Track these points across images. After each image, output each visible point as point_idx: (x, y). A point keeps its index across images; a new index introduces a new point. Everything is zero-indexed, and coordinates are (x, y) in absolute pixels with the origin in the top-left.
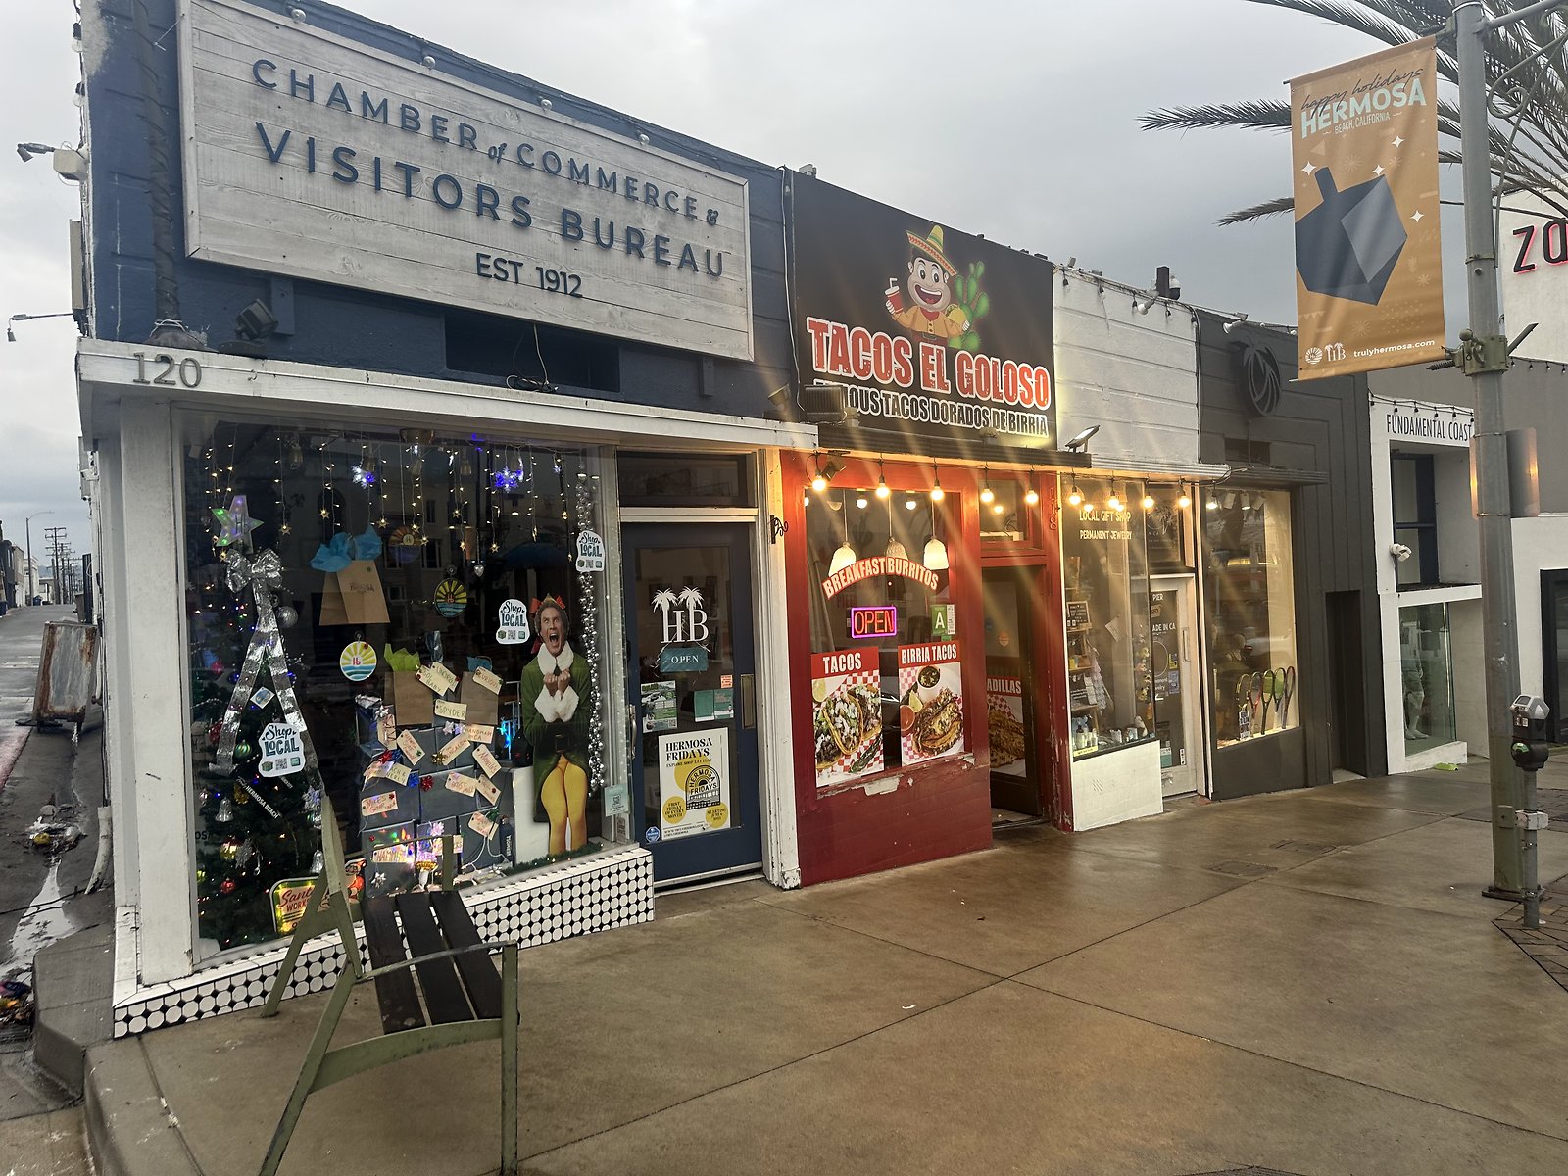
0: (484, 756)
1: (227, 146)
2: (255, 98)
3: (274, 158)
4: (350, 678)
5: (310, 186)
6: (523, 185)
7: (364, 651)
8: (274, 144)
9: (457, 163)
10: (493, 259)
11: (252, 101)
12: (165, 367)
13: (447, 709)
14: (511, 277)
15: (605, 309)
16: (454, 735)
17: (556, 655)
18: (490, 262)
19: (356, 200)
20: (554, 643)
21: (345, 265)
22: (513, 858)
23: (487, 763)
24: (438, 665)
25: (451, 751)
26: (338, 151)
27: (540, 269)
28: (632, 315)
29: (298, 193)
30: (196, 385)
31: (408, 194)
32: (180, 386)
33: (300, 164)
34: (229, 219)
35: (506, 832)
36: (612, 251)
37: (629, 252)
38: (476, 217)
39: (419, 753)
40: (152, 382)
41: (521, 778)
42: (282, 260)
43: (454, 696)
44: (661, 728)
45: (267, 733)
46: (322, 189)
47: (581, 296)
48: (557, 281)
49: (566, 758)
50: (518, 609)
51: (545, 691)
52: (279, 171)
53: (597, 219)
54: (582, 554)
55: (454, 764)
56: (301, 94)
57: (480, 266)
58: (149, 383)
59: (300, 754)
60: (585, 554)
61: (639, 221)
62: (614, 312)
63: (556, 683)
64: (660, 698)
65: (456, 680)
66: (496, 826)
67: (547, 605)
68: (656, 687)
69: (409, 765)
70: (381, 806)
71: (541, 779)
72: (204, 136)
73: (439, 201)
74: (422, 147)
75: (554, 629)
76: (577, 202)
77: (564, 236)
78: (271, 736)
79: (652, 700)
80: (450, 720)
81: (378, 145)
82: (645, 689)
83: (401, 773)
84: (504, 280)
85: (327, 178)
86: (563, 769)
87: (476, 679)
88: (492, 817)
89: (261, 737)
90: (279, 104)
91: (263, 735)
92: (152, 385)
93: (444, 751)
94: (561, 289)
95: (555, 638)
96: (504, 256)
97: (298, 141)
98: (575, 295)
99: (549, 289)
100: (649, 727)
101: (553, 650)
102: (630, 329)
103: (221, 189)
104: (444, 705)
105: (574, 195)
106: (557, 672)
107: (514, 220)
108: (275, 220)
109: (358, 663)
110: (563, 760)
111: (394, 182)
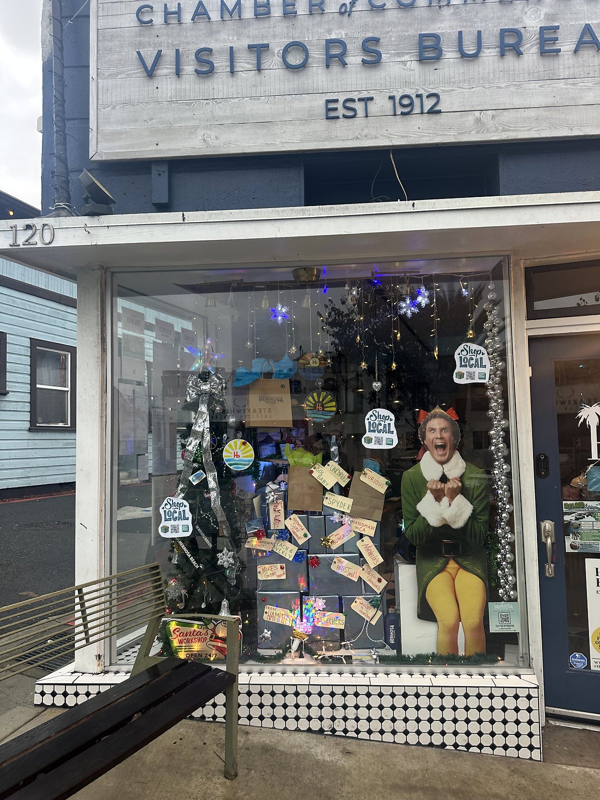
0: (367, 548)
1: (119, 76)
2: (140, 35)
3: (150, 74)
4: (231, 467)
5: (178, 86)
6: (376, 27)
7: (243, 447)
8: (149, 63)
9: (308, 30)
10: (341, 101)
11: (138, 39)
12: (30, 232)
13: (335, 501)
14: (361, 112)
15: (470, 119)
16: (341, 524)
17: (442, 463)
18: (339, 105)
19: (215, 86)
20: (441, 452)
21: (204, 140)
22: (397, 645)
23: (371, 554)
24: (333, 464)
25: (338, 538)
26: (199, 51)
27: (392, 98)
28: (507, 116)
29: (169, 94)
30: (50, 243)
31: (259, 69)
32: (40, 245)
33: (171, 73)
34: (119, 128)
35: (391, 620)
36: (481, 59)
37: (502, 55)
38: (325, 70)
39: (305, 535)
40: (21, 244)
41: (406, 573)
42: (155, 147)
43: (344, 491)
44: (589, 550)
45: (166, 504)
46: (188, 86)
47: (439, 112)
48: (411, 104)
49: (457, 563)
50: (386, 418)
51: (429, 497)
52: (156, 83)
53: (460, 33)
54: (461, 366)
55: (342, 549)
56: (173, 20)
57: (329, 110)
58: (19, 245)
59: (189, 523)
60: (466, 366)
61: (518, 20)
62: (484, 119)
63: (442, 490)
64: (586, 519)
65: (349, 477)
66: (380, 613)
67: (435, 416)
68: (583, 506)
69: (296, 544)
70: (273, 574)
71: (425, 579)
72: (104, 74)
73: (288, 67)
74: (275, 27)
75: (441, 438)
76: (438, 25)
77: (422, 60)
78: (168, 506)
79: (577, 519)
80: (337, 511)
81: (235, 38)
82: (567, 506)
83: (289, 550)
84: (354, 117)
85: (192, 77)
86: (453, 574)
87: (362, 478)
88: (375, 604)
89: (162, 507)
90: (158, 34)
91: (163, 505)
92: (22, 246)
93: (333, 537)
94: (417, 110)
95: (443, 447)
96: (355, 95)
97: (169, 55)
98: (433, 112)
99: (403, 114)
100: (572, 547)
101: (439, 458)
102: (504, 130)
103: (114, 108)
104: (333, 497)
105: (433, 20)
106: (444, 479)
107: (363, 61)
108: (151, 120)
109: (238, 456)
110: (452, 565)
111: (249, 63)
